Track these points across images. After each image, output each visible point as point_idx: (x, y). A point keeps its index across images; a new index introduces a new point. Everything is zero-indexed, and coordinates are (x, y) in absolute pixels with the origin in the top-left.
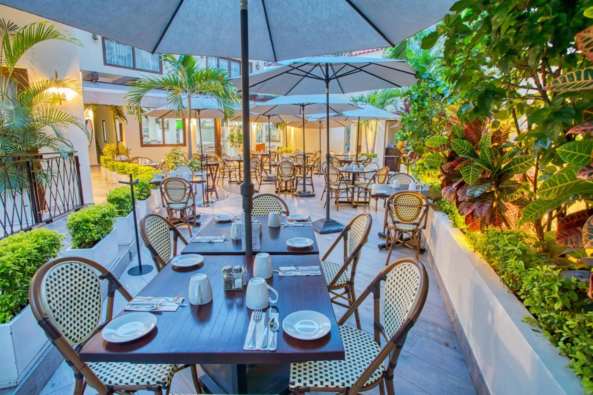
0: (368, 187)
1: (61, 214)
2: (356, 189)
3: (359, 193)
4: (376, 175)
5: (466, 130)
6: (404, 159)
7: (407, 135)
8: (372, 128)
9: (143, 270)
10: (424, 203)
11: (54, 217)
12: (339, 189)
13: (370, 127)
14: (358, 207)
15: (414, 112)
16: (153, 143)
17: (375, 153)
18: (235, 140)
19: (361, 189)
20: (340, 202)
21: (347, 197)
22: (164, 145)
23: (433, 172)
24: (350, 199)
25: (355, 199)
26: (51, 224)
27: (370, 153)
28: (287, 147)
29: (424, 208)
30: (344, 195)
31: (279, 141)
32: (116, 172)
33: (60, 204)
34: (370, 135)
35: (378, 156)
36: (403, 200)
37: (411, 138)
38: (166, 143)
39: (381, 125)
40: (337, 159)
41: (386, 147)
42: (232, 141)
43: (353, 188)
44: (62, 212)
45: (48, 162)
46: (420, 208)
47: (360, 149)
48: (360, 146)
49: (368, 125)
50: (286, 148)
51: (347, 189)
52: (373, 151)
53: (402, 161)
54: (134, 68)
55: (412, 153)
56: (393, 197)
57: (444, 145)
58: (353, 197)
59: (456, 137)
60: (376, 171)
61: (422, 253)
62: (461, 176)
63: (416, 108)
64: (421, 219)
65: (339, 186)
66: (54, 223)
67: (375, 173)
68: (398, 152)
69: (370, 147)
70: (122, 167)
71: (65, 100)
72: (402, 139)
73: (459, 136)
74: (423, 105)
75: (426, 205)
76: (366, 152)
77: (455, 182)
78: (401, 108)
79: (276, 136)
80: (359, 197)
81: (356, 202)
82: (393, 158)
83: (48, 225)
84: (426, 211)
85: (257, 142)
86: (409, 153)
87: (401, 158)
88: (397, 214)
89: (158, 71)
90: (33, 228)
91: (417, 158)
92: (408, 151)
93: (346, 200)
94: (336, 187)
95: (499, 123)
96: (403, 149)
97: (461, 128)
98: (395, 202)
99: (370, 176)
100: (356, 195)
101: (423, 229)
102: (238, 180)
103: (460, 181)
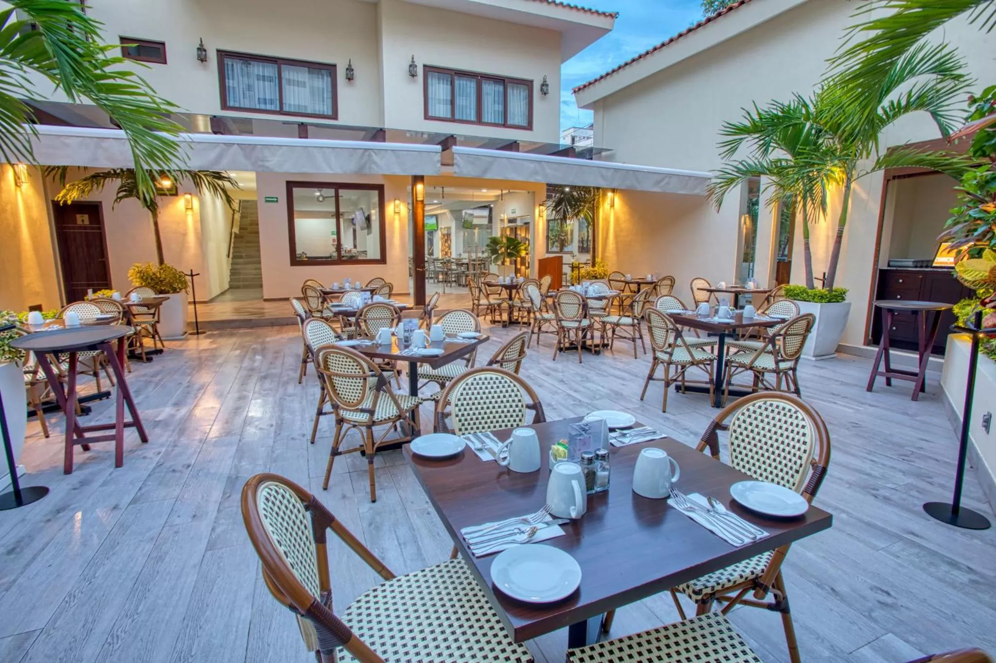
17: (838, 285)
27: (818, 284)
28: (595, 264)
35: (848, 298)
41: (883, 265)
50: (592, 268)
52: (829, 280)
69: (820, 268)
76: (803, 284)
89: (329, 113)
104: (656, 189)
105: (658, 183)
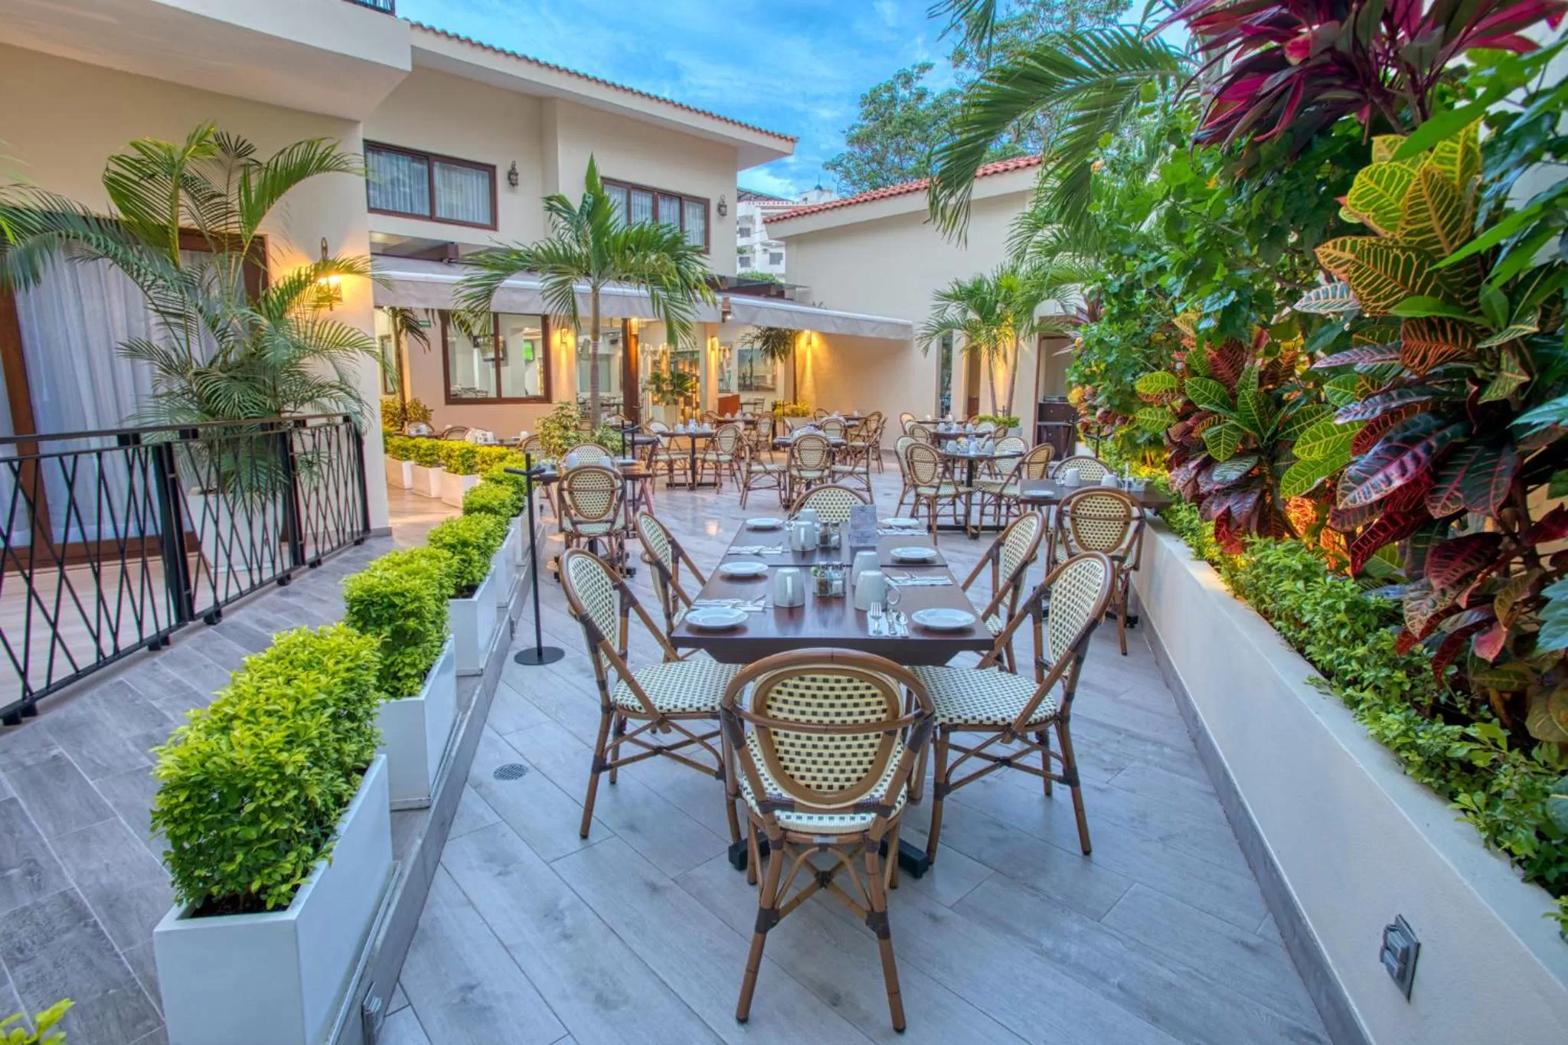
0: (1005, 492)
1: (333, 549)
2: (977, 498)
3: (983, 506)
4: (1022, 463)
5: (1213, 360)
6: (1087, 428)
7: (1093, 372)
8: (1005, 356)
9: (544, 655)
10: (1135, 512)
11: (324, 554)
12: (937, 497)
13: (1001, 352)
14: (981, 539)
15: (1110, 322)
16: (465, 396)
17: (1013, 415)
18: (664, 387)
19: (987, 497)
20: (940, 528)
21: (955, 515)
22: (500, 400)
23: (1153, 454)
24: (961, 519)
25: (975, 520)
26: (319, 568)
27: (1000, 415)
28: (795, 402)
29: (1134, 524)
30: (949, 510)
31: (773, 390)
32: (412, 462)
33: (332, 528)
34: (1001, 374)
35: (1021, 423)
36: (1088, 508)
37: (1103, 379)
38: (504, 395)
39: (1026, 349)
40: (923, 429)
41: (1041, 400)
42: (659, 390)
43: (969, 494)
44: (335, 544)
45: (314, 436)
46: (1127, 524)
47: (977, 408)
48: (977, 399)
49: (996, 348)
50: (793, 406)
51: (957, 495)
52: (1008, 411)
53: (1081, 435)
54: (432, 217)
55: (1107, 413)
56: (1067, 502)
57: (1172, 390)
58: (968, 514)
59: (1196, 374)
60: (1021, 454)
61: (1132, 626)
62: (1204, 448)
63: (1115, 311)
64: (1129, 548)
65: (938, 488)
66: (324, 566)
67: (1019, 459)
68: (1070, 413)
69: (1001, 403)
70: (428, 449)
71: (339, 299)
72: (1083, 380)
73: (1201, 372)
74: (1131, 304)
75: (1138, 518)
76: (990, 414)
77: (1194, 459)
78: (1080, 310)
79: (764, 377)
80: (982, 514)
81: (976, 528)
82: (1058, 427)
83: (313, 571)
84: (1138, 531)
85: (721, 391)
86: (1098, 413)
87: (1078, 426)
88: (1078, 537)
89: (487, 222)
90: (293, 574)
91: (1117, 422)
92: (1095, 408)
93: (950, 521)
94: (932, 492)
95: (1278, 346)
96: (1085, 405)
97: (1205, 357)
98: (1073, 511)
99: (1008, 466)
100: (975, 511)
101: (1132, 572)
102: (690, 480)
103: (1204, 456)
104: (872, 335)
105: (873, 329)
